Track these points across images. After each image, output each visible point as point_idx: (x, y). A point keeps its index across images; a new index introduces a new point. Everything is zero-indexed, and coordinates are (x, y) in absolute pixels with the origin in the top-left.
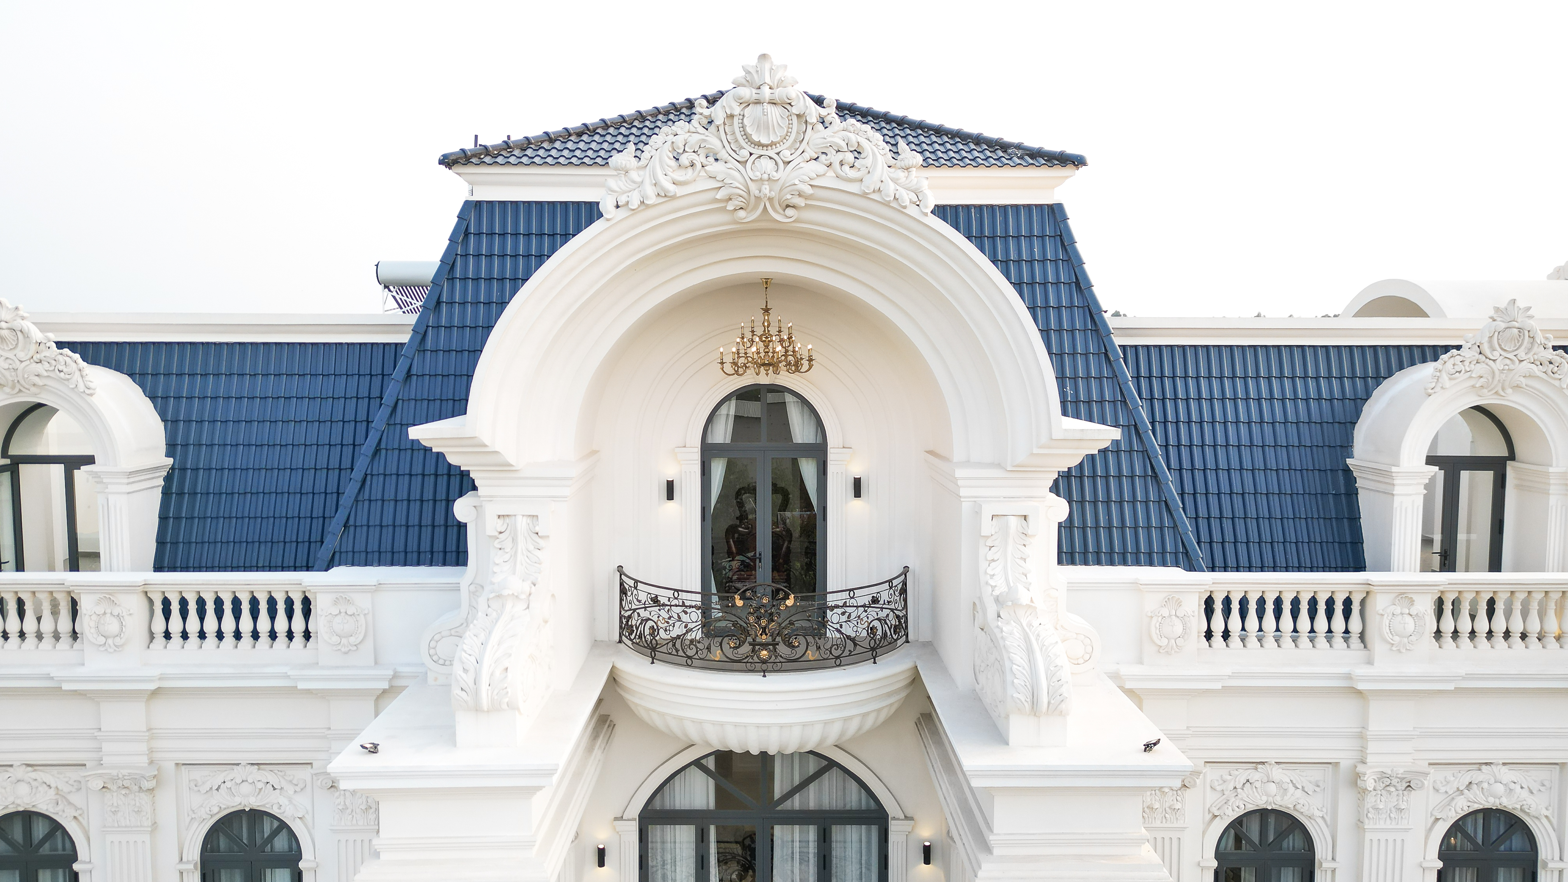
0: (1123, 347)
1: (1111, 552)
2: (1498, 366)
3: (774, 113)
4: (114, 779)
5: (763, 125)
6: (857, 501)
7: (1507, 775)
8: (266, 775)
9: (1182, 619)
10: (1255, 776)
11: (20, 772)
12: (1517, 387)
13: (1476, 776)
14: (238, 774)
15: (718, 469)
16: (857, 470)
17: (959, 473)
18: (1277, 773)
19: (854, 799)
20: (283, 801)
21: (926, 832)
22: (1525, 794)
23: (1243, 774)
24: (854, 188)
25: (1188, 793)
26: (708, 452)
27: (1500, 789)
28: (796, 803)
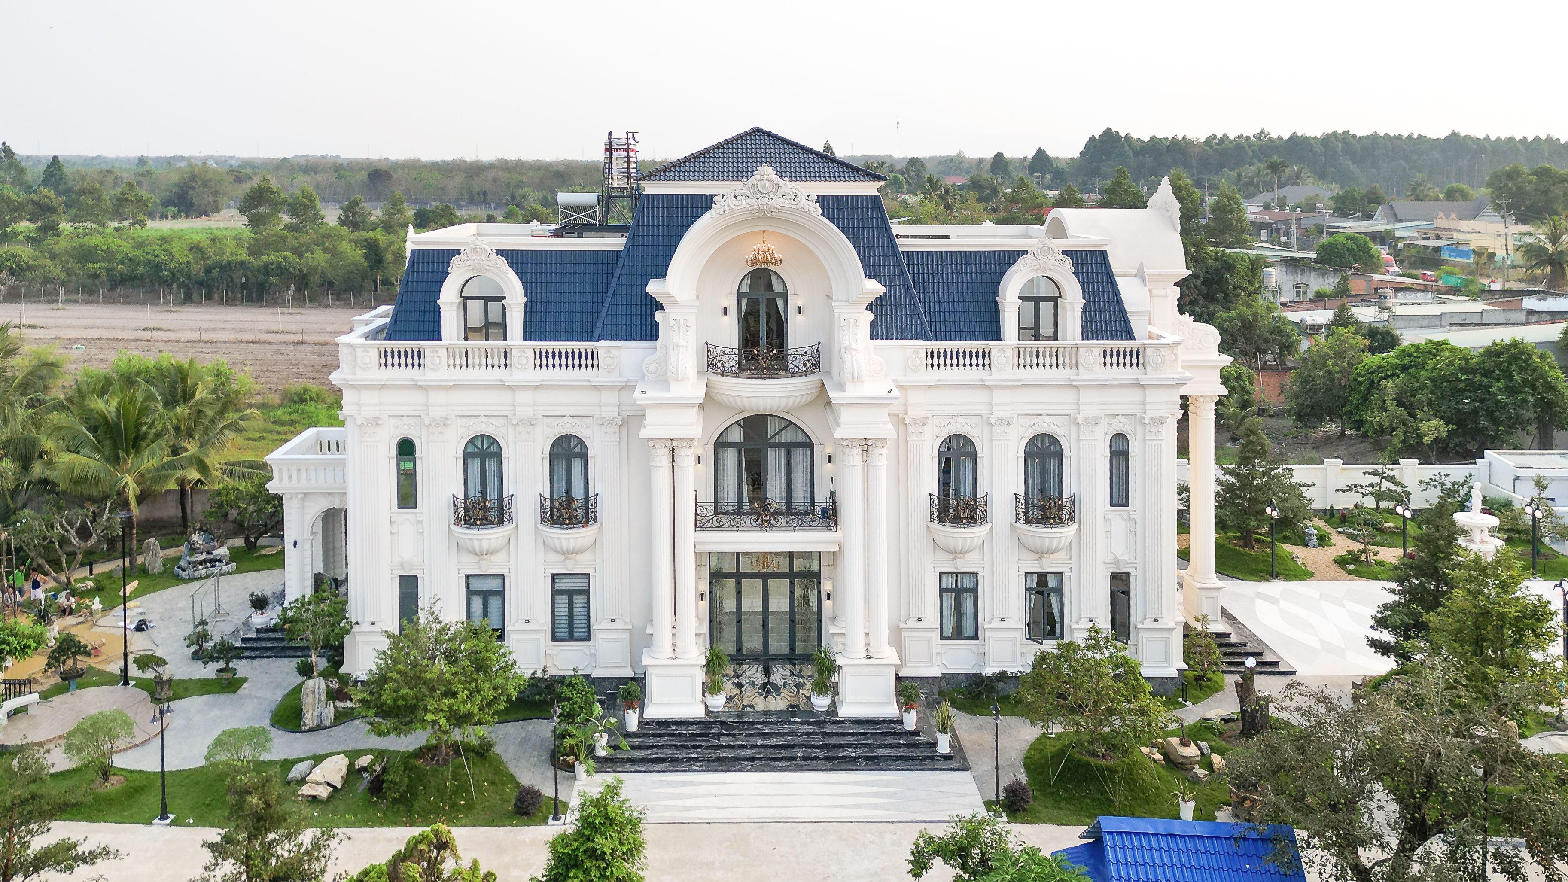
0: (903, 252)
1: (897, 335)
2: (1042, 261)
3: (768, 183)
4: (521, 420)
5: (764, 188)
6: (800, 316)
7: (1047, 419)
8: (576, 421)
9: (920, 359)
10: (952, 421)
11: (483, 419)
12: (1050, 269)
13: (1036, 420)
14: (565, 419)
15: (744, 303)
16: (800, 303)
17: (833, 304)
18: (960, 419)
19: (800, 438)
20: (582, 430)
21: (829, 451)
22: (1055, 427)
23: (947, 420)
24: (794, 207)
25: (925, 427)
26: (740, 296)
27: (1045, 425)
28: (777, 439)
